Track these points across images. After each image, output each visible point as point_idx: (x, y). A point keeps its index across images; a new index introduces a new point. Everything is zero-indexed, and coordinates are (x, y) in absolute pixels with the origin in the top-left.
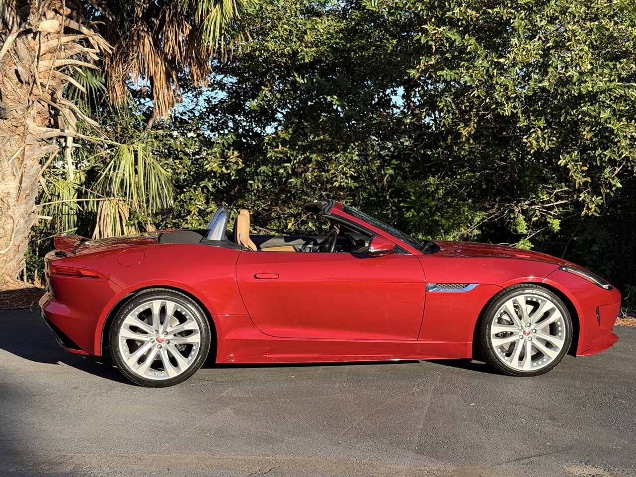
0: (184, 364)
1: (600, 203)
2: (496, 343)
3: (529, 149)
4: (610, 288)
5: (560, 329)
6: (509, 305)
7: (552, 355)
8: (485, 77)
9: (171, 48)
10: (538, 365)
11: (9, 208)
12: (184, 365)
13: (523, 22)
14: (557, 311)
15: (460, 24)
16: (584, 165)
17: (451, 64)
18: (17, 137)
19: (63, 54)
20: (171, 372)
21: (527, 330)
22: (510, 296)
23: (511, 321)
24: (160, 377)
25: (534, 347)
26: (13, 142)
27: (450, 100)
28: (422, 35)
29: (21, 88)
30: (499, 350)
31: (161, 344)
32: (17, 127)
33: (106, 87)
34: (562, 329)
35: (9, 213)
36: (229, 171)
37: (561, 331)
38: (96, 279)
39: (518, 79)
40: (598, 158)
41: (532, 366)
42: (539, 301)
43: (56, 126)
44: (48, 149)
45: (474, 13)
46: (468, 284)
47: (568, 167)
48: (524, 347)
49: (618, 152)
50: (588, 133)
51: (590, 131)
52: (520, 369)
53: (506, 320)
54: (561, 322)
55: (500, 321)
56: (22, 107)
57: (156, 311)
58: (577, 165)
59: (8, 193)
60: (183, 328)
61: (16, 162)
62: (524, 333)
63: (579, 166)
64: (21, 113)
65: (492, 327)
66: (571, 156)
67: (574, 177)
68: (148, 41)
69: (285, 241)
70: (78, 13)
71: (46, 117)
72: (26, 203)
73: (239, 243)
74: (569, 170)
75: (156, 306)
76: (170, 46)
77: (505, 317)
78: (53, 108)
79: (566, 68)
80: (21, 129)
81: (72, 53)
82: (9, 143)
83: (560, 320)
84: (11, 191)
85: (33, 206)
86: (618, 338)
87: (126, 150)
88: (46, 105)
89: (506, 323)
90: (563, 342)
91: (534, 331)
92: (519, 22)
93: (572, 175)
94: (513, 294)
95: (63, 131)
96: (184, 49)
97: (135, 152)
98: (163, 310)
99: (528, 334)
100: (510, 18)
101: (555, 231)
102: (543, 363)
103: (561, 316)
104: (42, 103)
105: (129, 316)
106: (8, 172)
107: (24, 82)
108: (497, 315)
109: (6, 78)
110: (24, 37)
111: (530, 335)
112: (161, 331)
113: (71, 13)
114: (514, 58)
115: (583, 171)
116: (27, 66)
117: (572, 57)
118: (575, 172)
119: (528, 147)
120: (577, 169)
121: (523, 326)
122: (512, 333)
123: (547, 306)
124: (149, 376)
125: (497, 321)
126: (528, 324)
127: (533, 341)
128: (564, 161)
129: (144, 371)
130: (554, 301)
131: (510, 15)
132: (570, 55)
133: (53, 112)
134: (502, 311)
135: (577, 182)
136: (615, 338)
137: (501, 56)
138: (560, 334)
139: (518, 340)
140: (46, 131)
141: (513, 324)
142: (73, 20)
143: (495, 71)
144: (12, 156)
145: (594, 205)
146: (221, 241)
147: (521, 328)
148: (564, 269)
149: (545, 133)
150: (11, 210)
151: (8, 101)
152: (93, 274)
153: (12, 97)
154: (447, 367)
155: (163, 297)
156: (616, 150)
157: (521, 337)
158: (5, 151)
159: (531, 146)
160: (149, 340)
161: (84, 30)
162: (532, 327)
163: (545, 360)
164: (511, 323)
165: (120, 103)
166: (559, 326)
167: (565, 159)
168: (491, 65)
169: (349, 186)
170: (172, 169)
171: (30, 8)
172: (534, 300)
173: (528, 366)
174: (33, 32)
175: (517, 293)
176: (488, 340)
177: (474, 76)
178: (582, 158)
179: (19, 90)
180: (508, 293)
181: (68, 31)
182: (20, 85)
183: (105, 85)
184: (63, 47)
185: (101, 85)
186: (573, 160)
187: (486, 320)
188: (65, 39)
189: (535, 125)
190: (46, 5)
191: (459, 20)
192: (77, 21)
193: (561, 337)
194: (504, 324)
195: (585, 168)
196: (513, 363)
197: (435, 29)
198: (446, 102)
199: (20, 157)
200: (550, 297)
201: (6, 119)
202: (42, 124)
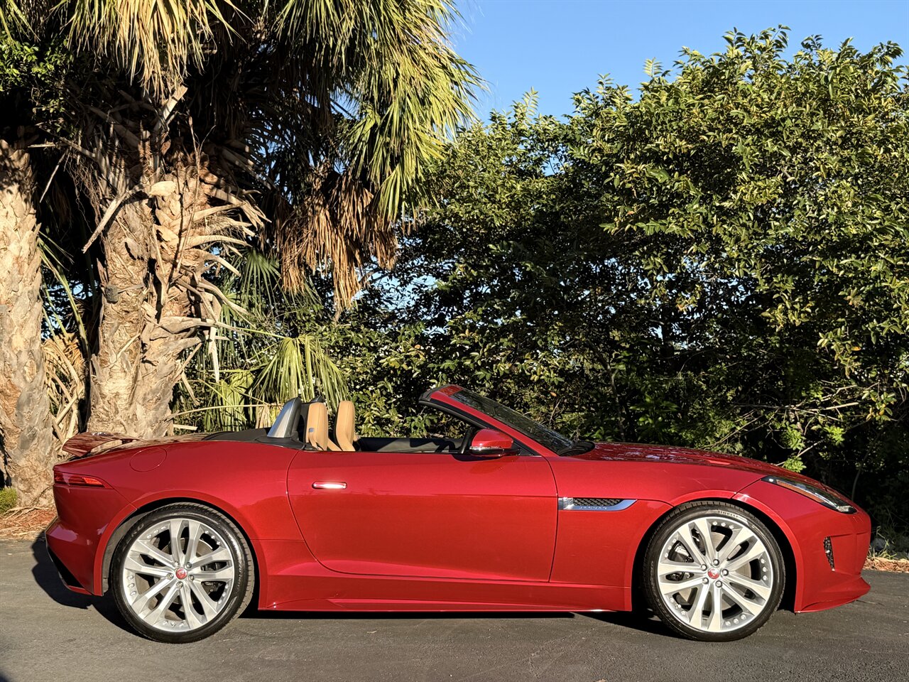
0: (212, 609)
1: (892, 403)
2: (666, 589)
3: (773, 326)
4: (852, 511)
5: (764, 570)
6: (684, 532)
7: (754, 609)
8: (702, 226)
9: (348, 221)
10: (733, 624)
11: (117, 412)
12: (211, 612)
13: (748, 149)
14: (759, 543)
15: (665, 158)
16: (855, 344)
17: (660, 212)
18: (128, 324)
19: (208, 228)
20: (194, 622)
21: (716, 571)
22: (685, 518)
23: (690, 556)
24: (178, 628)
25: (725, 597)
26: (123, 331)
27: (659, 261)
28: (615, 175)
29: (133, 265)
30: (673, 600)
31: (182, 581)
32: (128, 312)
33: (280, 272)
34: (768, 569)
35: (118, 418)
36: (410, 368)
37: (765, 574)
38: (101, 489)
39: (753, 227)
40: (872, 333)
41: (724, 626)
42: (731, 527)
43: (198, 315)
44: (186, 343)
45: (684, 143)
46: (621, 500)
47: (832, 347)
48: (710, 596)
49: (900, 323)
50: (854, 297)
51: (857, 294)
52: (705, 629)
53: (682, 555)
54: (766, 560)
55: (673, 556)
56: (134, 287)
57: (175, 533)
58: (844, 345)
59: (117, 394)
60: (211, 558)
61: (127, 355)
62: (710, 574)
63: (847, 347)
64: (134, 295)
65: (659, 563)
66: (836, 333)
67: (842, 362)
68: (323, 215)
69: (412, 446)
70: (227, 181)
71: (185, 304)
72: (156, 409)
73: (307, 441)
74: (833, 352)
75: (175, 527)
76: (347, 219)
77: (680, 550)
78: (193, 294)
79: (820, 210)
80: (135, 315)
81: (218, 228)
82: (118, 332)
83: (763, 556)
84: (121, 391)
85: (165, 412)
86: (869, 586)
87: (290, 344)
88: (185, 290)
89: (681, 559)
90: (770, 590)
91: (725, 572)
92: (742, 149)
93: (838, 360)
94: (690, 516)
95: (204, 320)
96: (364, 222)
97: (302, 346)
98: (185, 533)
99: (716, 576)
100: (732, 145)
101: (837, 444)
102: (741, 621)
103: (765, 550)
104: (181, 287)
105: (138, 540)
106: (117, 368)
107: (136, 257)
108: (667, 546)
109: (114, 253)
110: (136, 203)
111: (720, 578)
112: (182, 562)
113: (219, 181)
114: (741, 200)
115: (854, 353)
116: (141, 238)
117: (826, 195)
118: (843, 354)
119: (772, 324)
120: (846, 349)
121: (708, 564)
122: (692, 575)
123: (744, 534)
124: (163, 626)
125: (667, 555)
126: (716, 562)
127: (724, 587)
128: (826, 340)
129: (157, 620)
130: (754, 526)
131: (731, 142)
132: (823, 193)
133: (193, 298)
134: (674, 541)
135: (847, 368)
136: (865, 587)
137: (725, 199)
138: (765, 578)
139: (701, 585)
140: (183, 321)
141: (693, 561)
142: (220, 188)
143: (715, 218)
144: (121, 348)
145: (884, 405)
146: (285, 438)
147: (704, 567)
148: (771, 480)
149: (796, 303)
150: (120, 414)
151: (117, 281)
152: (98, 483)
153: (122, 276)
154: (609, 624)
155: (184, 513)
156: (897, 320)
157: (706, 580)
158: (113, 342)
159: (775, 322)
160: (165, 574)
161: (235, 201)
162: (723, 566)
163: (743, 617)
164: (689, 559)
165: (295, 292)
166: (763, 565)
167: (827, 338)
168: (711, 209)
169: (552, 380)
170: (352, 368)
171: (142, 168)
172: (723, 525)
173: (717, 625)
174: (148, 197)
175: (696, 514)
176: (652, 584)
177: (685, 226)
178: (852, 335)
179: (130, 268)
180: (682, 513)
181: (214, 202)
182: (132, 261)
183: (279, 270)
184: (206, 221)
185: (275, 270)
186: (839, 339)
187: (650, 554)
188: (210, 210)
189: (779, 288)
190: (189, 172)
191: (664, 153)
192: (226, 191)
193: (767, 583)
194: (679, 561)
195: (856, 349)
196: (694, 620)
197: (633, 168)
198: (655, 265)
199: (132, 349)
200: (745, 521)
201: (114, 303)
202: (181, 312)
